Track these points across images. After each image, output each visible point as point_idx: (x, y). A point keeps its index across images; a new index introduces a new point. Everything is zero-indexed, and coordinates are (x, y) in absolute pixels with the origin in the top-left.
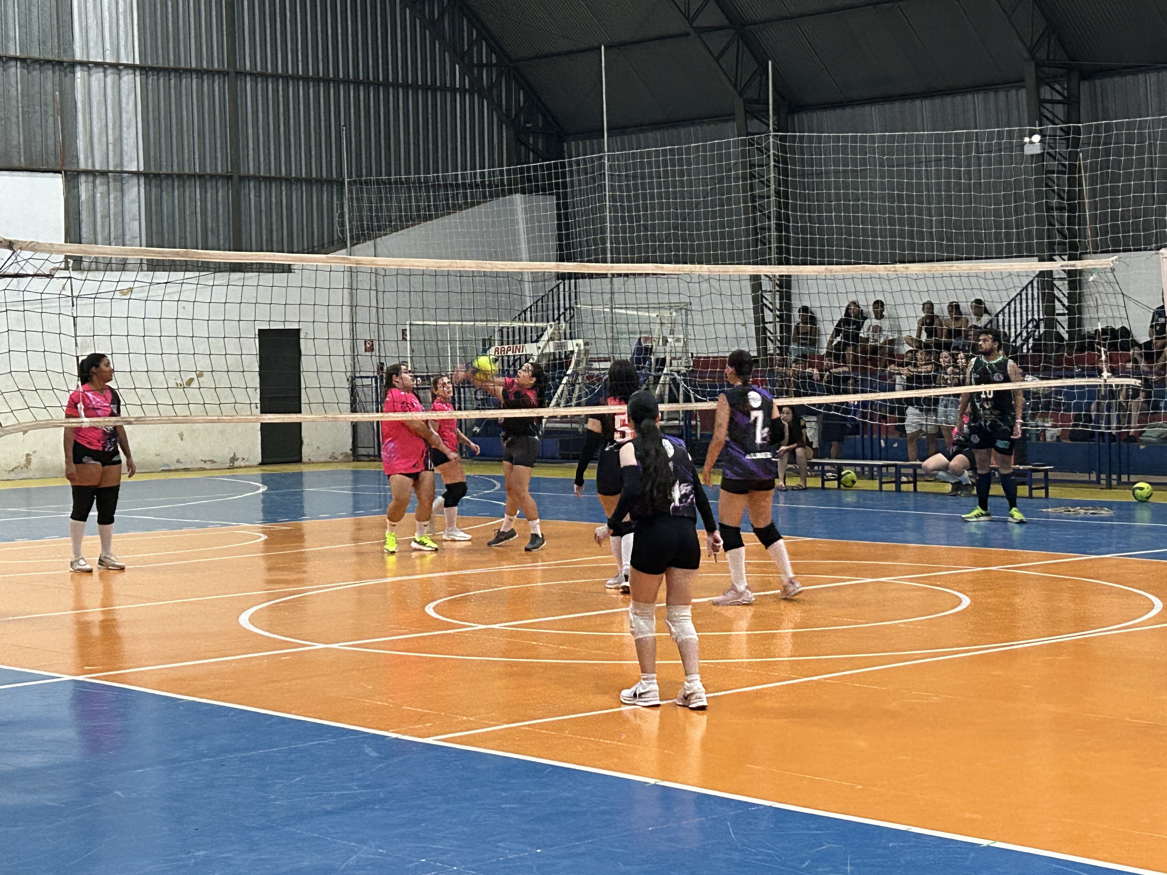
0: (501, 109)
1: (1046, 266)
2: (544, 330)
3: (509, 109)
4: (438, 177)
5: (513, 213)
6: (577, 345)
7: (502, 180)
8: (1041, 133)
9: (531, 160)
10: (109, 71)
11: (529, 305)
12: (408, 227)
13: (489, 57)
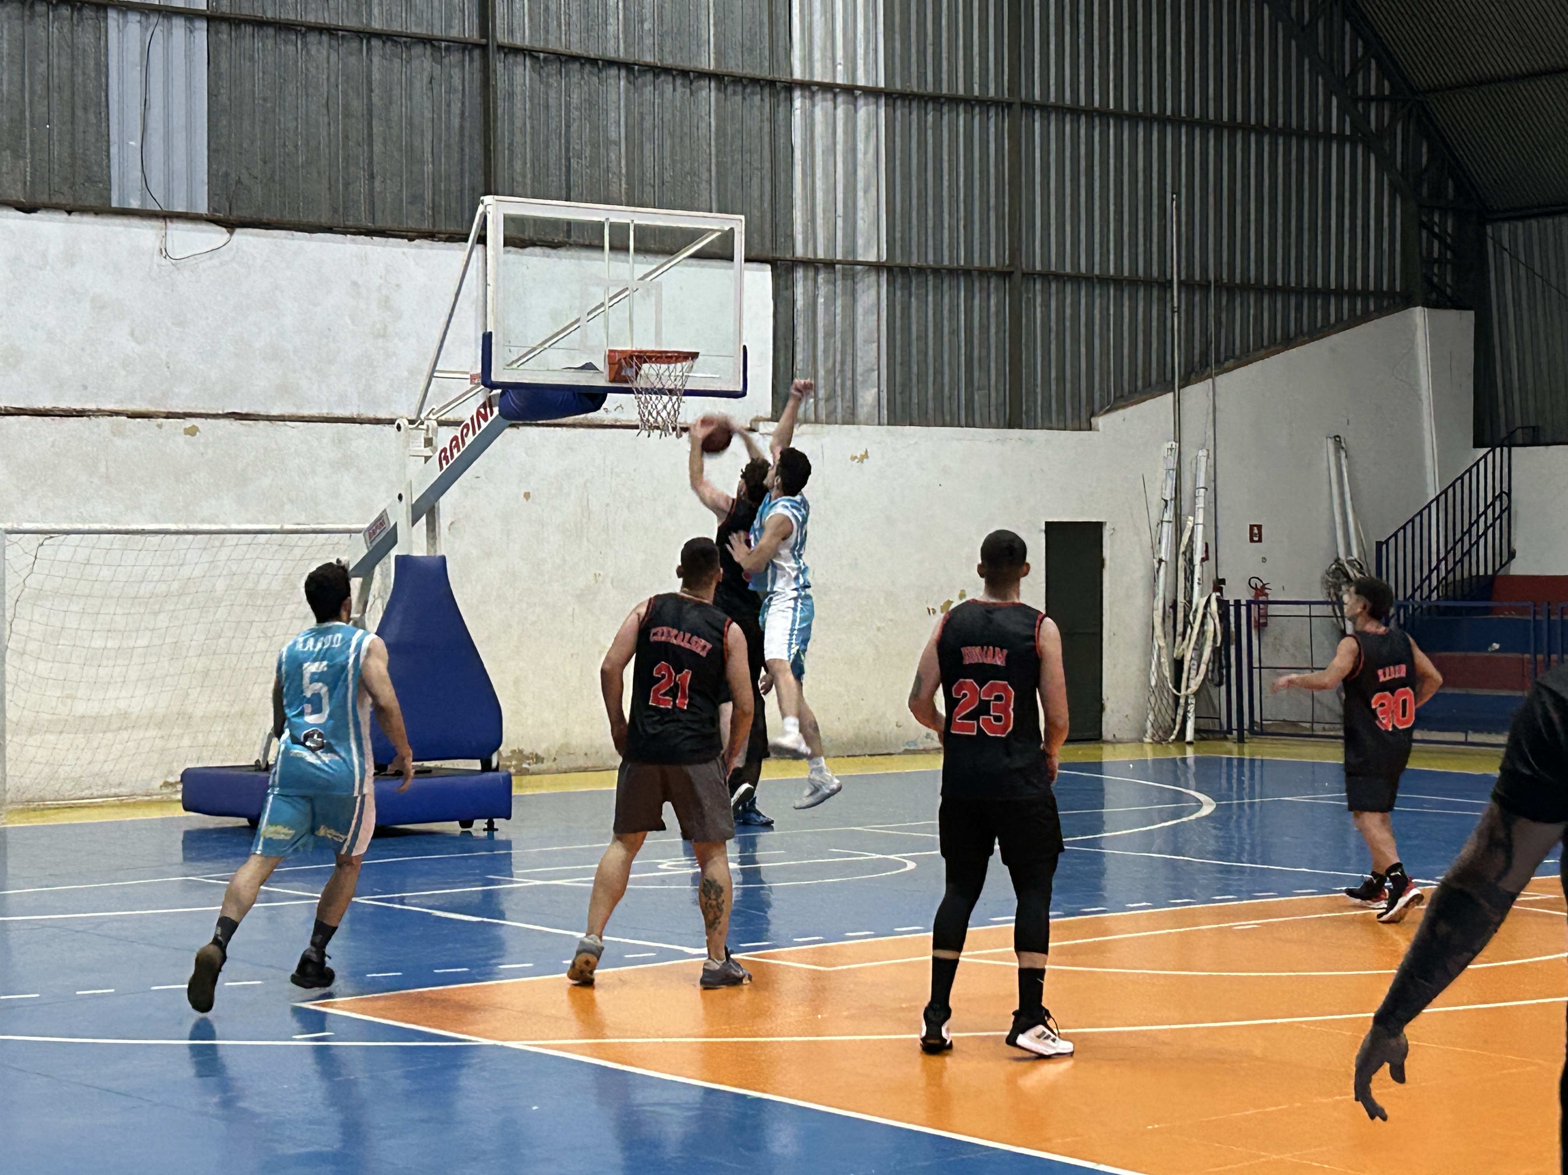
0: (1395, 168)
3: (1405, 167)
7: (1393, 285)
10: (840, 99)
13: (1379, 86)
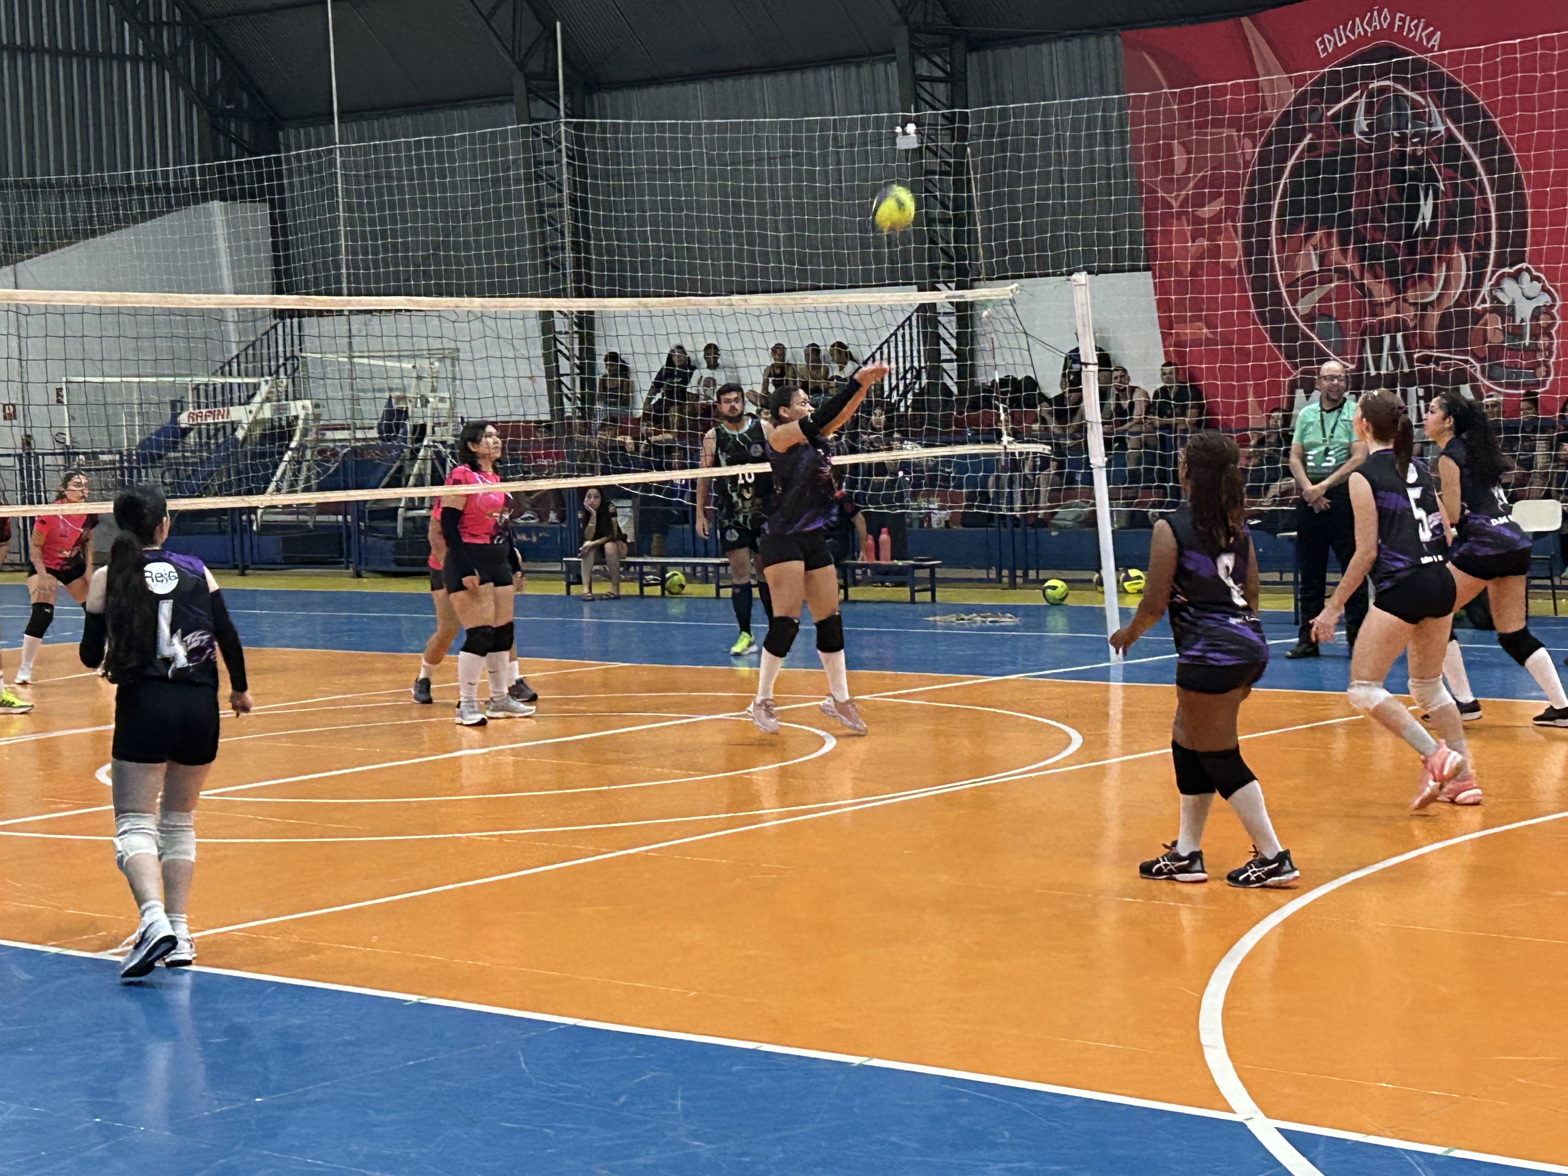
0: (190, 83)
1: (928, 297)
2: (257, 387)
3: (200, 83)
4: (102, 178)
5: (210, 228)
6: (303, 407)
7: (193, 182)
8: (918, 122)
9: (234, 154)
11: (235, 353)
12: (61, 246)
13: (171, 12)
